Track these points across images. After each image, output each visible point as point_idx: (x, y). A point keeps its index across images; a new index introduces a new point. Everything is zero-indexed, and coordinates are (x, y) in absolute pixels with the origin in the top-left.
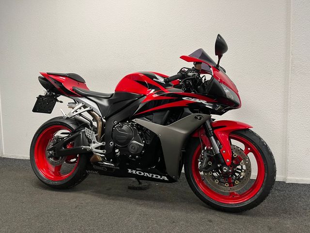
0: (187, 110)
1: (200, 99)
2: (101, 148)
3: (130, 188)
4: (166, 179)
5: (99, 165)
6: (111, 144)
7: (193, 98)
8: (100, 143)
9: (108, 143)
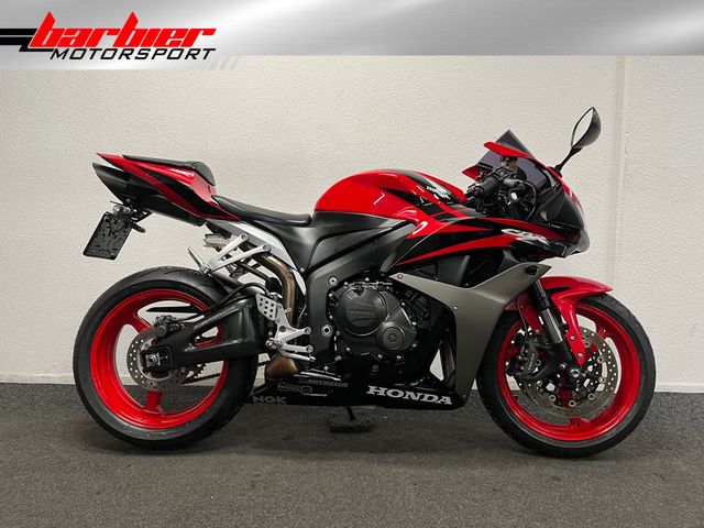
0: (508, 255)
1: (535, 232)
2: (300, 341)
3: (335, 430)
4: (448, 401)
5: (295, 381)
6: (327, 330)
7: (522, 230)
8: (298, 331)
9: (316, 330)
